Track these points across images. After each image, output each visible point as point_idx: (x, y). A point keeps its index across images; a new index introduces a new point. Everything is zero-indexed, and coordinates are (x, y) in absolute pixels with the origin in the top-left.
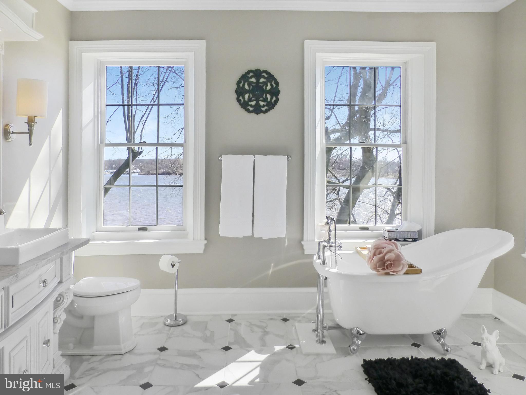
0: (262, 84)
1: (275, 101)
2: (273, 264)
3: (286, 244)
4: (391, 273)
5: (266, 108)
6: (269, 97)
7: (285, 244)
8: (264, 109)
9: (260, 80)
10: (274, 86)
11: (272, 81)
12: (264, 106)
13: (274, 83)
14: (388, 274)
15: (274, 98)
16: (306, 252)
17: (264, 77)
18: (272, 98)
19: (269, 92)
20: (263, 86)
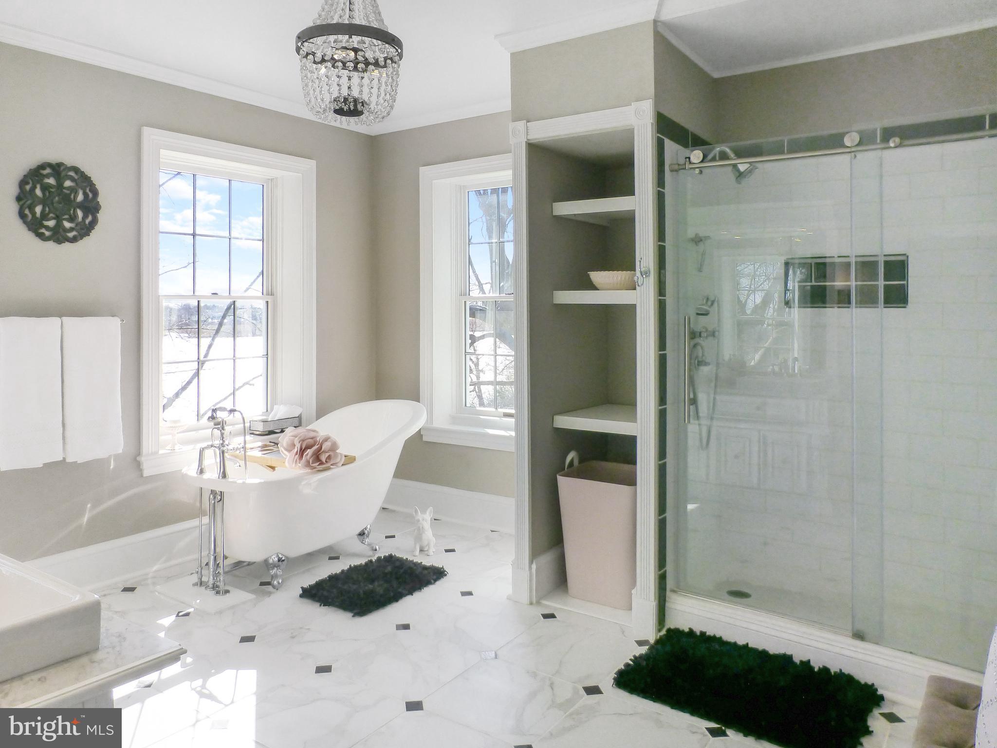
0: (68, 190)
1: (90, 223)
2: (89, 506)
3: (112, 467)
4: (332, 467)
5: (74, 233)
6: (80, 214)
7: (110, 466)
8: (71, 235)
9: (64, 183)
10: (91, 195)
11: (86, 187)
12: (72, 229)
13: (90, 191)
14: (328, 469)
15: (90, 218)
16: (146, 473)
17: (72, 179)
18: (85, 217)
19: (81, 206)
20: (70, 194)
